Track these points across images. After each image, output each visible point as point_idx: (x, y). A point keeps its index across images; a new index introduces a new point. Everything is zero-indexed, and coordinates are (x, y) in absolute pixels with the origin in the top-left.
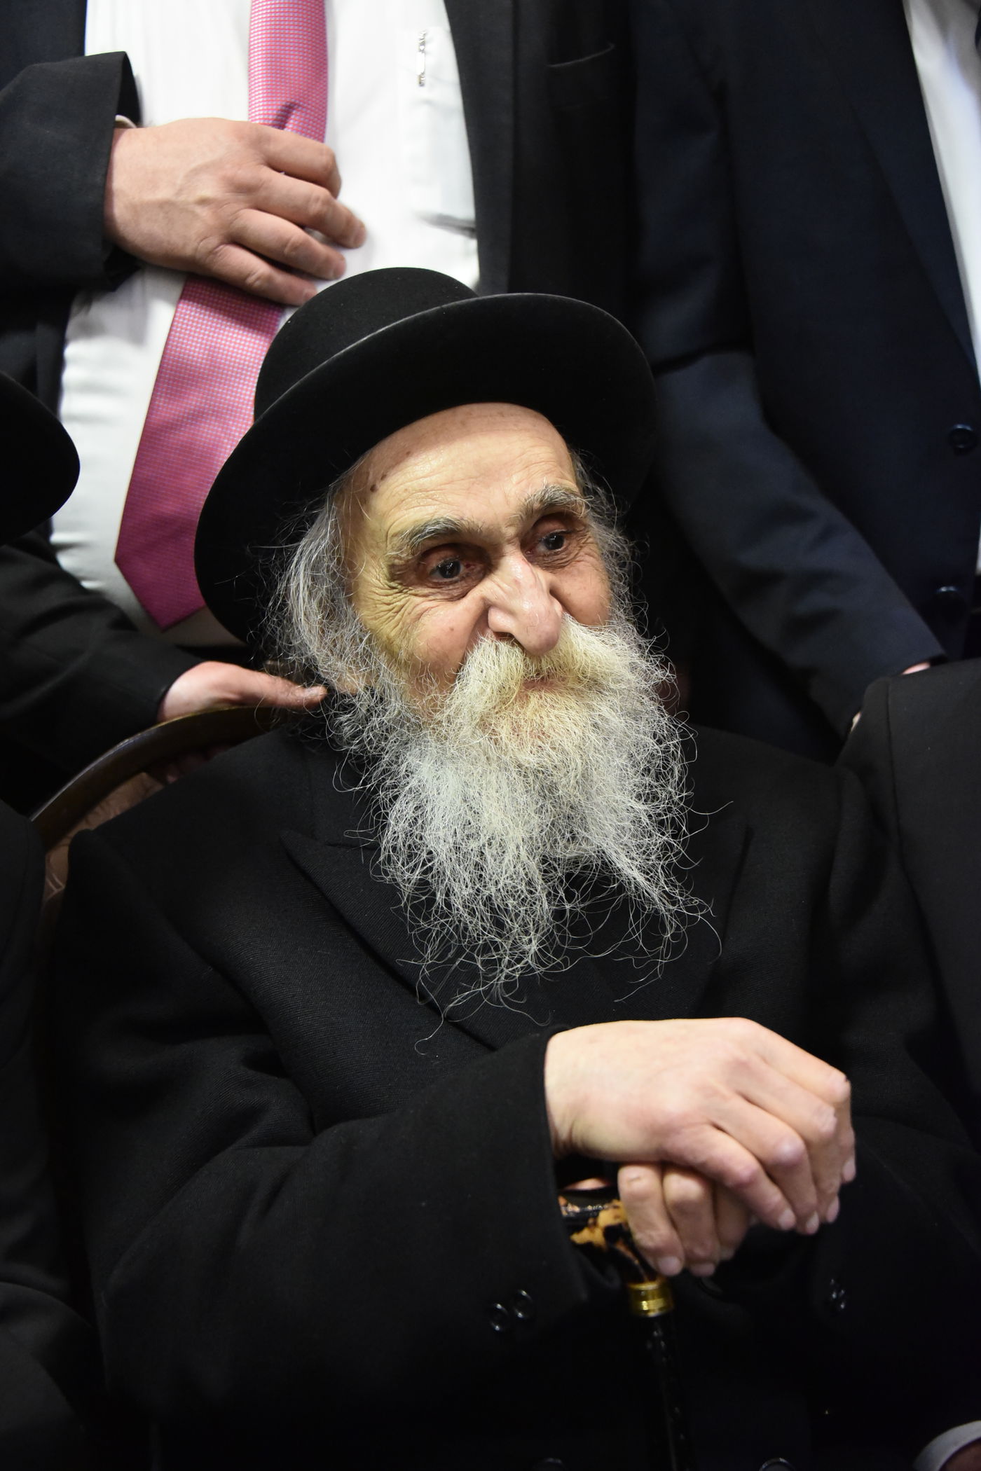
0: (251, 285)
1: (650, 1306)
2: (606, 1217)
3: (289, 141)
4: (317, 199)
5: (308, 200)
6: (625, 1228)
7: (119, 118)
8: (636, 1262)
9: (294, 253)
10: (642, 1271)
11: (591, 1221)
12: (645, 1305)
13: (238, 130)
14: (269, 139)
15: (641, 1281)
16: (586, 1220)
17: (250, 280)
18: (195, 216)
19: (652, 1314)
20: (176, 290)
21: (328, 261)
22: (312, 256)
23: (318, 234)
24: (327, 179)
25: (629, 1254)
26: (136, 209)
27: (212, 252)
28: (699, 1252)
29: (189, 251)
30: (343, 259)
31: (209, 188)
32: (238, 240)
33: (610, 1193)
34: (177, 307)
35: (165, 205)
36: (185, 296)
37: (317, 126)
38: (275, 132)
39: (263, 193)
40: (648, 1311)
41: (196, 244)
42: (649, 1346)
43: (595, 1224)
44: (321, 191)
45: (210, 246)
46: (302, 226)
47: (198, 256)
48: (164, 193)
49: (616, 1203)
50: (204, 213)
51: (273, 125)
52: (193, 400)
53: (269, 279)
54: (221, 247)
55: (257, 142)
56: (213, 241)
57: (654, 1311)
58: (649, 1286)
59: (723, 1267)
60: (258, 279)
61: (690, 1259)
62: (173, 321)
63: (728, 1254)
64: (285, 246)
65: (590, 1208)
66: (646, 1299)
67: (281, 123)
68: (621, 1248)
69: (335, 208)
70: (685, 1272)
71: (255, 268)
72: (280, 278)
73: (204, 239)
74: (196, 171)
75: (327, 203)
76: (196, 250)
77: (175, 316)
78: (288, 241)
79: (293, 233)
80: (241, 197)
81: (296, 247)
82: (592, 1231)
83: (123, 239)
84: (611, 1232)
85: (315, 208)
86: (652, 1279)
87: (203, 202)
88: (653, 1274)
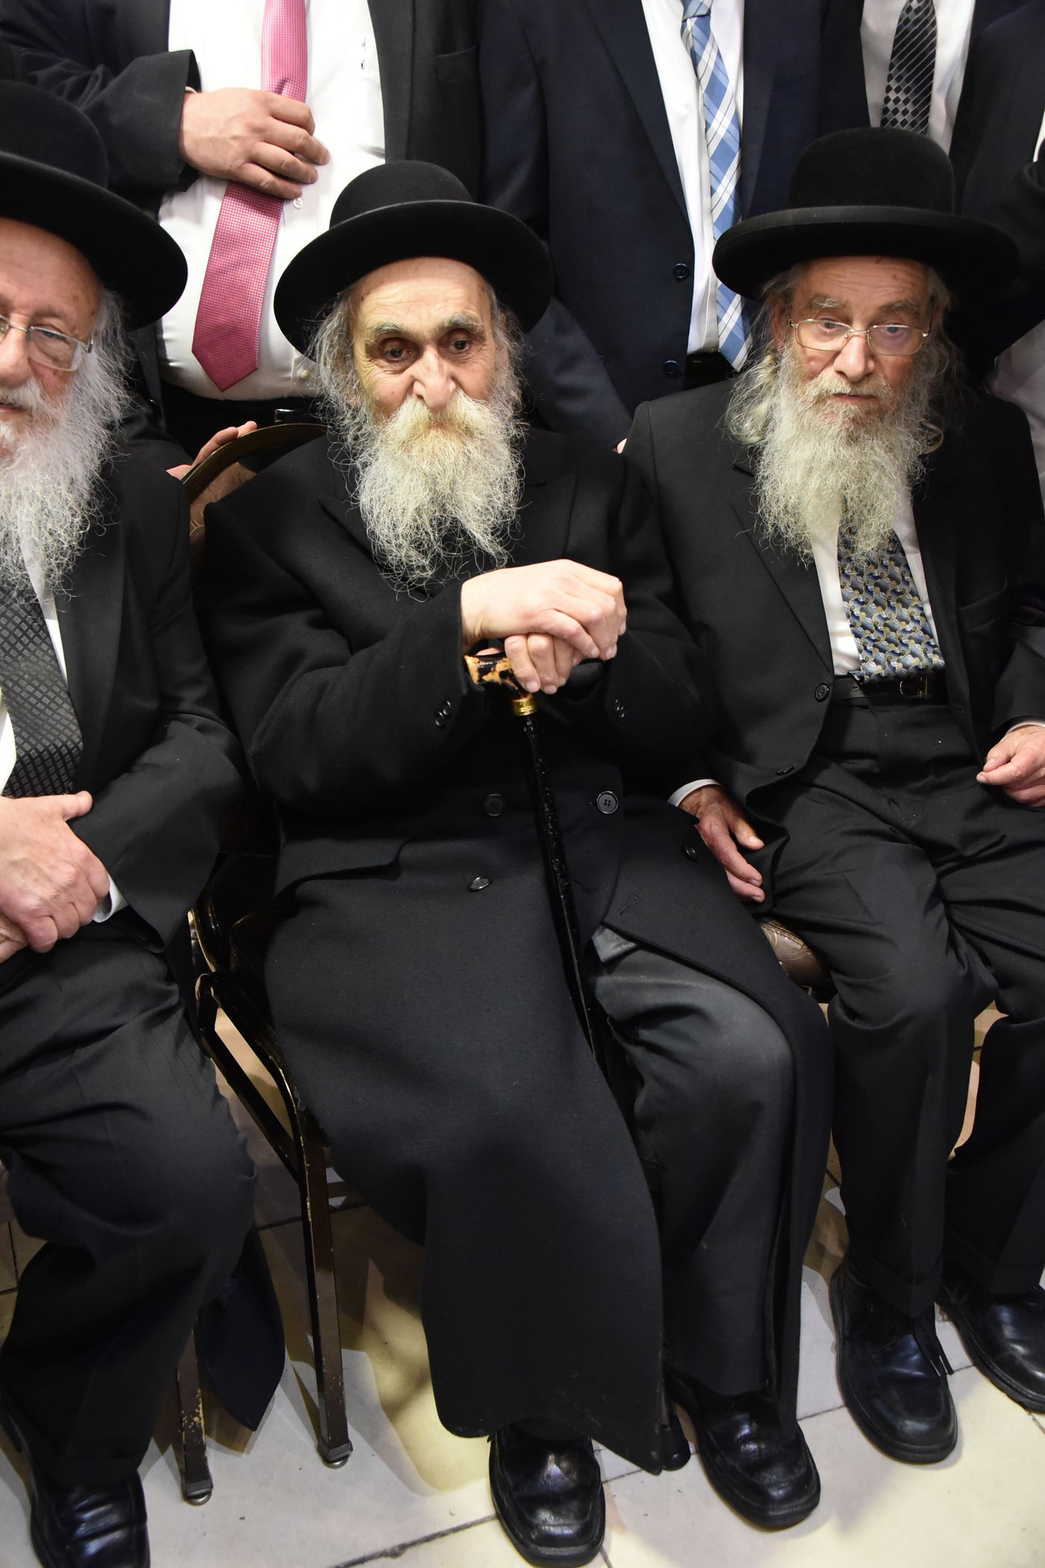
0: (263, 187)
1: (526, 710)
2: (500, 666)
3: (285, 102)
4: (300, 136)
5: (295, 137)
6: (510, 671)
7: (188, 88)
8: (517, 688)
9: (286, 169)
10: (520, 693)
11: (492, 669)
12: (522, 710)
13: (254, 95)
14: (272, 100)
15: (520, 698)
16: (490, 669)
17: (262, 184)
18: (230, 146)
19: (526, 714)
20: (222, 190)
21: (307, 173)
22: (298, 170)
23: (301, 156)
24: (306, 124)
25: (512, 685)
26: (197, 142)
27: (240, 168)
28: (548, 679)
29: (227, 167)
30: (316, 171)
31: (238, 130)
32: (255, 161)
33: (502, 655)
34: (223, 201)
35: (213, 140)
36: (227, 194)
37: (301, 93)
38: (276, 96)
39: (269, 133)
40: (523, 713)
41: (230, 163)
42: (525, 730)
43: (494, 670)
44: (303, 132)
45: (239, 164)
46: (293, 153)
47: (232, 170)
48: (212, 133)
49: (504, 659)
50: (235, 144)
51: (275, 92)
52: (233, 256)
53: (273, 184)
54: (246, 164)
55: (265, 102)
56: (241, 161)
57: (526, 712)
58: (524, 700)
59: (560, 689)
60: (267, 183)
61: (544, 684)
62: (221, 209)
63: (563, 681)
64: (282, 164)
65: (491, 663)
66: (522, 706)
67: (279, 91)
68: (508, 682)
69: (310, 141)
70: (540, 692)
71: (266, 177)
72: (280, 184)
73: (236, 159)
74: (230, 120)
75: (306, 138)
76: (231, 166)
77: (222, 206)
78: (283, 162)
79: (287, 156)
80: (256, 135)
81: (288, 165)
82: (493, 674)
83: (191, 160)
84: (504, 674)
85: (299, 142)
86: (525, 696)
87: (235, 138)
88: (524, 693)
